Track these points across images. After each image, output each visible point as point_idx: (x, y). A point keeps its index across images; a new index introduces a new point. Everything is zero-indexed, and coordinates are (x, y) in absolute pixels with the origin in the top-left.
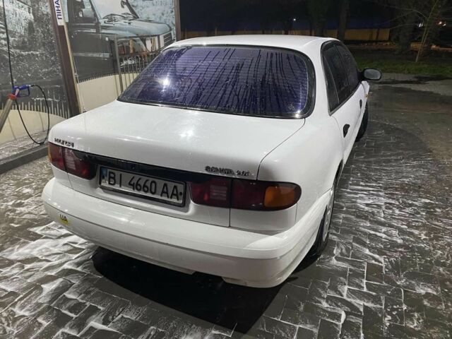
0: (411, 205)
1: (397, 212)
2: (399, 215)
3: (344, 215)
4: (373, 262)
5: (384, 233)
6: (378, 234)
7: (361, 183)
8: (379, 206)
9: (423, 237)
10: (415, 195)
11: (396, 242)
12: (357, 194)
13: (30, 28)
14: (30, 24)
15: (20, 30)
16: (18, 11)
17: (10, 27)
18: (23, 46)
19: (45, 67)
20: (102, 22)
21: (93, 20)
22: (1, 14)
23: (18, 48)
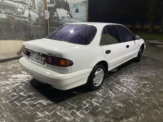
0: (139, 83)
1: (132, 84)
2: (132, 85)
3: (112, 82)
4: (110, 95)
5: (122, 89)
6: (119, 89)
7: (128, 75)
8: (127, 82)
9: (135, 92)
10: (144, 80)
11: (123, 92)
12: (123, 77)
13: (38, 19)
14: (38, 18)
15: (34, 20)
16: (35, 15)
17: (32, 19)
18: (35, 24)
19: (40, 31)
20: (60, 19)
21: (57, 18)
22: (29, 15)
23: (33, 25)
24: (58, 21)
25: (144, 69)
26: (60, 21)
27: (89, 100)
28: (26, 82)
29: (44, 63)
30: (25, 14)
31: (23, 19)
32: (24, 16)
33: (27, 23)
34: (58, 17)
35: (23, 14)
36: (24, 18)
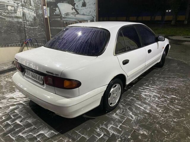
0: (165, 97)
1: (157, 99)
2: (157, 101)
3: (132, 98)
4: (130, 118)
5: (144, 107)
6: (141, 107)
7: (150, 86)
8: (150, 96)
9: (160, 111)
10: (171, 93)
11: (146, 111)
12: (144, 90)
13: (35, 19)
14: (35, 17)
15: (31, 20)
16: (30, 13)
17: (27, 19)
18: (31, 25)
19: (39, 32)
20: (63, 16)
21: (60, 15)
22: (24, 14)
23: (30, 26)
24: (61, 19)
25: (170, 77)
26: (63, 19)
27: (104, 127)
28: (24, 103)
29: (42, 83)
30: (18, 13)
31: (16, 20)
32: (17, 15)
33: (21, 25)
34: (61, 13)
35: (16, 13)
36: (17, 17)
